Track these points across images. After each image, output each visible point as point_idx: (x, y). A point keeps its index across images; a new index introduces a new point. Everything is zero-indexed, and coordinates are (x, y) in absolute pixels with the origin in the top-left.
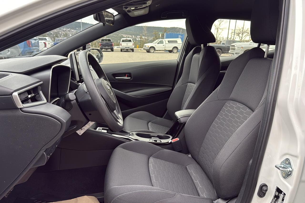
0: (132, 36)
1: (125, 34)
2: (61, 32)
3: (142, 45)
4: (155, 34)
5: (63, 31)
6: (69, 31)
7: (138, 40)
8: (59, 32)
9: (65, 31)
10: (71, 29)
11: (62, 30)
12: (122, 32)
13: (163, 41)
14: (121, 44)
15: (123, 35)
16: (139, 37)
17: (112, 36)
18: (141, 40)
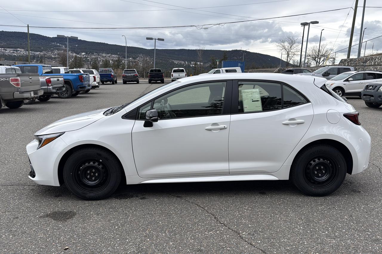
0: (185, 62)
1: (176, 60)
2: (100, 58)
3: (197, 73)
4: (212, 59)
5: (103, 57)
6: (109, 56)
7: (192, 66)
8: (98, 58)
9: (104, 57)
10: (111, 54)
11: (101, 56)
12: (173, 58)
13: (220, 70)
14: (172, 74)
15: (173, 60)
16: (193, 63)
17: (161, 62)
18: (195, 67)
